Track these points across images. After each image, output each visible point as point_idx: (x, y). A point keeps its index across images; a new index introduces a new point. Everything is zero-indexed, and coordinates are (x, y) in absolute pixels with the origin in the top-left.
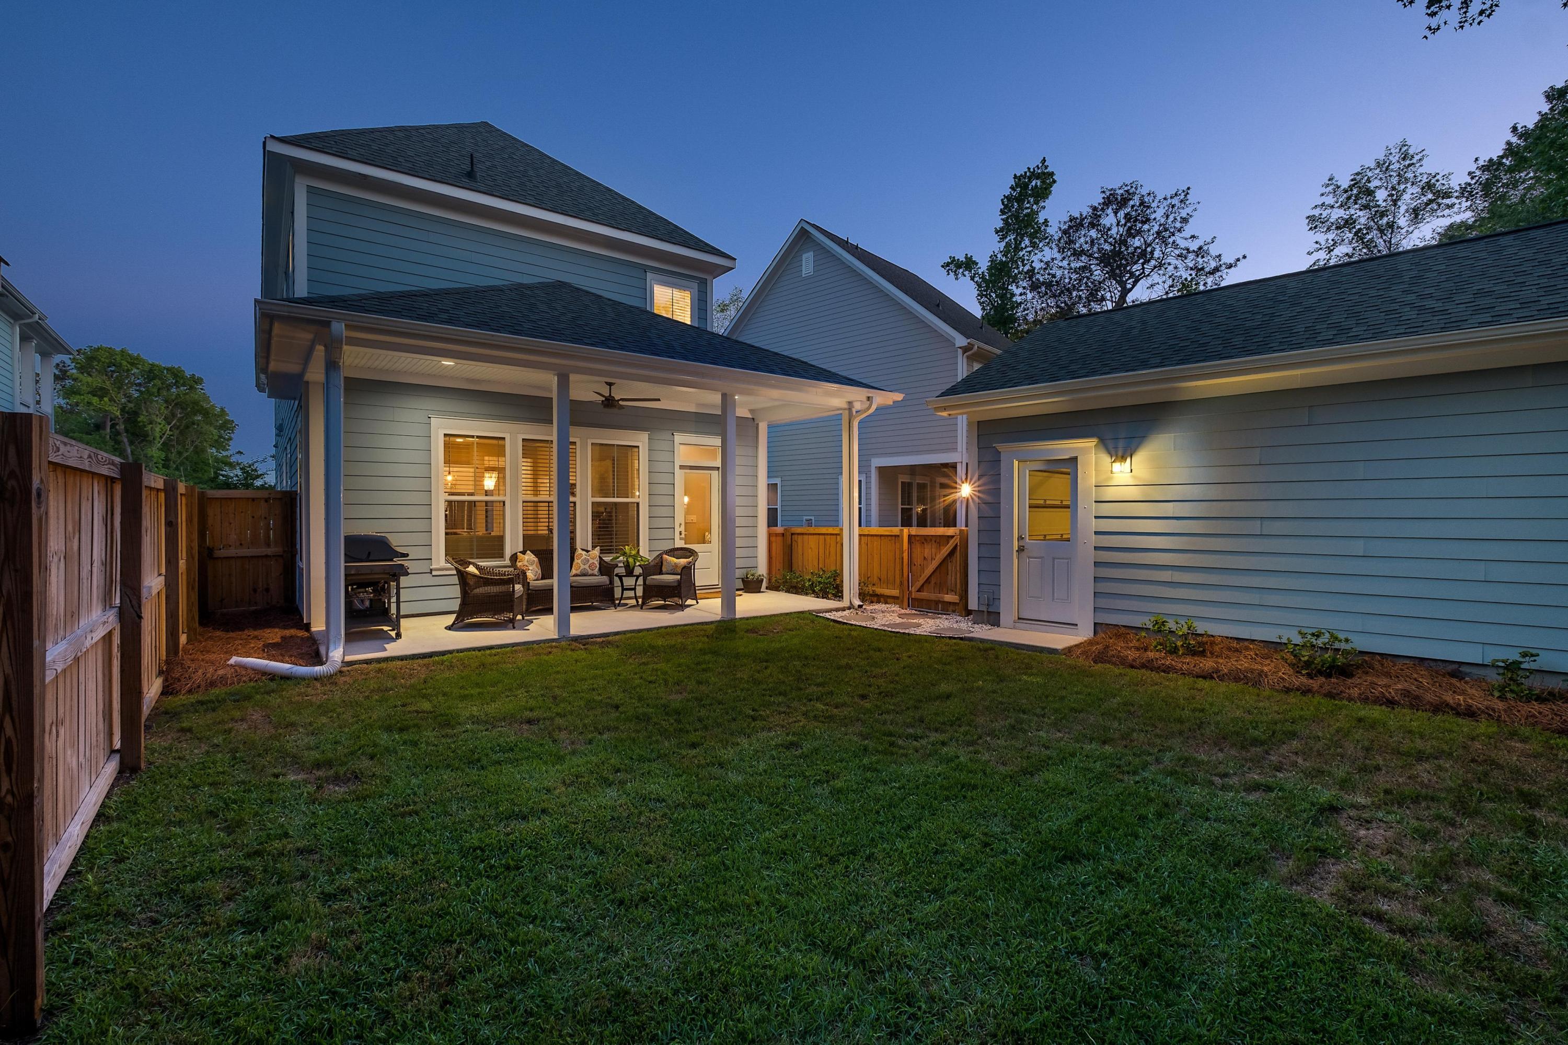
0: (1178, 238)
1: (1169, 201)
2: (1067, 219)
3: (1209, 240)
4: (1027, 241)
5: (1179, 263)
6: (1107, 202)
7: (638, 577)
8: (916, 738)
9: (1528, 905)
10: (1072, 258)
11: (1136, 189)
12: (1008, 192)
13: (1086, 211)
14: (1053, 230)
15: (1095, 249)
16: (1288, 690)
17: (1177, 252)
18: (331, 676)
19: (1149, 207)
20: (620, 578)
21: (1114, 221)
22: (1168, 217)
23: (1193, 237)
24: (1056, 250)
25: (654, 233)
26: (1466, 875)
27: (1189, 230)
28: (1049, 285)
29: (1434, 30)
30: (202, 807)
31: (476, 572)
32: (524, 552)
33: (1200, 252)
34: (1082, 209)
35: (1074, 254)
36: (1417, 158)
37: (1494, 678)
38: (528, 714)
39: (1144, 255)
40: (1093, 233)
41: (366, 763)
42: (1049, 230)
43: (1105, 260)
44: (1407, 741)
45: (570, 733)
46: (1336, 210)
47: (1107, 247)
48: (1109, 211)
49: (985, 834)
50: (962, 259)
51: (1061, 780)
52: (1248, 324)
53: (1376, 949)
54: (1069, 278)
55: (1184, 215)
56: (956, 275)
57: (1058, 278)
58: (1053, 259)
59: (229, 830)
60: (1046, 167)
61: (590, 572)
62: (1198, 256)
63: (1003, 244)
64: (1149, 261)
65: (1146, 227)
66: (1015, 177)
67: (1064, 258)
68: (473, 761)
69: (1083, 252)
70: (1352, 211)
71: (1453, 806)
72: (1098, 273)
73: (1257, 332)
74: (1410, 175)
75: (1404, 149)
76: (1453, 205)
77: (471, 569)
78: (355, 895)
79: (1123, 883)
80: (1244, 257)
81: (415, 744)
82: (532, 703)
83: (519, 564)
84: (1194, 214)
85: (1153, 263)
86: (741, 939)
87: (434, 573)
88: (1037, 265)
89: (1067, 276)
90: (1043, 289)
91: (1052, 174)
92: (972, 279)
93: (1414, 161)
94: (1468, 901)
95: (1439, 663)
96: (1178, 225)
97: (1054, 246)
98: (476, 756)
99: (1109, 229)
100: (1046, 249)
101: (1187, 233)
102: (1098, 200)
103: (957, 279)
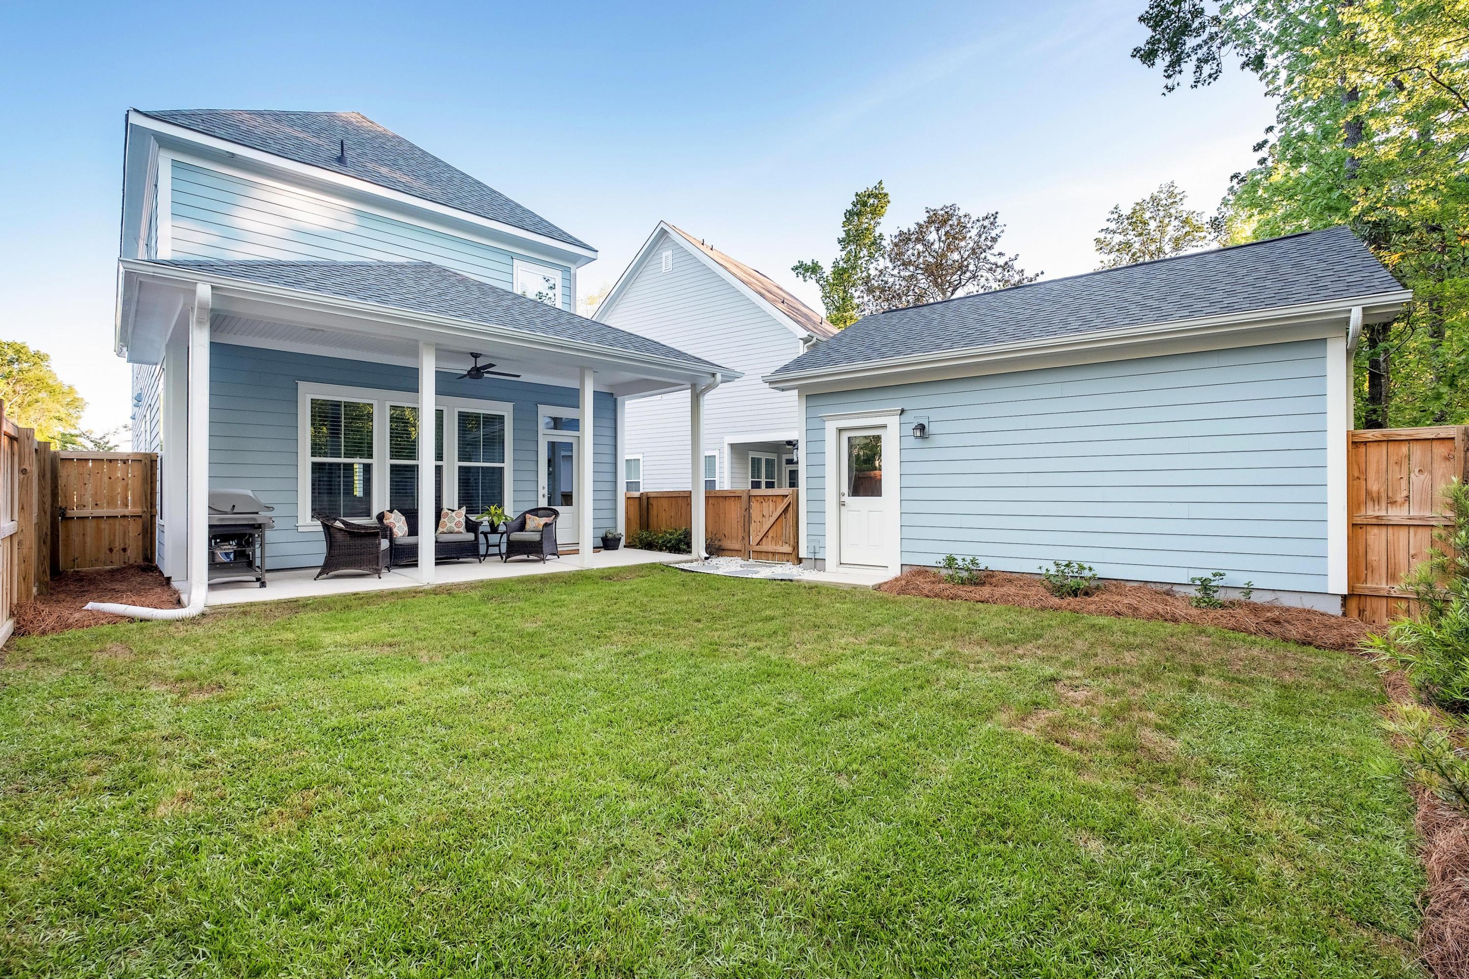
0: (988, 255)
1: (981, 222)
2: (897, 233)
3: (1013, 257)
4: (865, 252)
5: (989, 275)
6: (930, 221)
7: (502, 534)
8: (737, 646)
9: (1173, 730)
10: (901, 268)
11: (955, 211)
12: (850, 207)
13: (913, 228)
14: (886, 243)
15: (921, 260)
16: (1043, 609)
17: (988, 266)
18: (194, 618)
19: (965, 227)
20: (485, 534)
21: (936, 237)
22: (980, 236)
23: (1000, 254)
24: (888, 260)
25: (520, 224)
26: (1136, 715)
27: (997, 249)
28: (883, 291)
29: (1171, 89)
30: (64, 712)
31: (342, 526)
32: (391, 511)
33: (1006, 267)
34: (909, 225)
35: (903, 264)
36: (1179, 197)
37: (1193, 592)
38: (390, 639)
39: (962, 268)
40: (920, 247)
41: (229, 677)
42: (883, 243)
43: (929, 270)
44: (1124, 638)
45: (429, 651)
46: (1117, 235)
47: (931, 260)
48: (933, 229)
49: (780, 703)
50: (810, 263)
51: (849, 668)
52: (1020, 317)
53: (1057, 760)
54: (900, 285)
55: (993, 235)
56: (804, 277)
57: (889, 285)
58: (886, 268)
59: (93, 726)
60: (882, 189)
61: (456, 530)
62: (1004, 270)
63: (845, 252)
64: (965, 273)
65: (963, 244)
66: (857, 195)
67: (895, 267)
68: (333, 671)
69: (910, 263)
70: (1129, 237)
71: (1142, 675)
72: (923, 283)
73: (1025, 323)
74: (1173, 211)
75: (1172, 189)
76: (1205, 237)
77: (338, 524)
78: (220, 765)
79: (882, 729)
80: (1042, 273)
81: (278, 662)
82: (395, 631)
83: (385, 521)
84: (1002, 234)
85: (968, 274)
86: (566, 775)
87: (300, 529)
88: (873, 272)
89: (897, 283)
90: (878, 293)
91: (886, 195)
92: (818, 282)
93: (1177, 199)
94: (1133, 730)
95: (1158, 585)
96: (989, 244)
97: (886, 256)
98: (338, 668)
99: (932, 244)
100: (881, 259)
101: (995, 251)
102: (923, 218)
103: (805, 281)
